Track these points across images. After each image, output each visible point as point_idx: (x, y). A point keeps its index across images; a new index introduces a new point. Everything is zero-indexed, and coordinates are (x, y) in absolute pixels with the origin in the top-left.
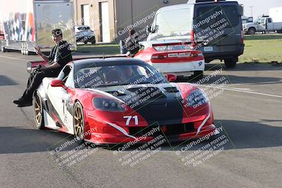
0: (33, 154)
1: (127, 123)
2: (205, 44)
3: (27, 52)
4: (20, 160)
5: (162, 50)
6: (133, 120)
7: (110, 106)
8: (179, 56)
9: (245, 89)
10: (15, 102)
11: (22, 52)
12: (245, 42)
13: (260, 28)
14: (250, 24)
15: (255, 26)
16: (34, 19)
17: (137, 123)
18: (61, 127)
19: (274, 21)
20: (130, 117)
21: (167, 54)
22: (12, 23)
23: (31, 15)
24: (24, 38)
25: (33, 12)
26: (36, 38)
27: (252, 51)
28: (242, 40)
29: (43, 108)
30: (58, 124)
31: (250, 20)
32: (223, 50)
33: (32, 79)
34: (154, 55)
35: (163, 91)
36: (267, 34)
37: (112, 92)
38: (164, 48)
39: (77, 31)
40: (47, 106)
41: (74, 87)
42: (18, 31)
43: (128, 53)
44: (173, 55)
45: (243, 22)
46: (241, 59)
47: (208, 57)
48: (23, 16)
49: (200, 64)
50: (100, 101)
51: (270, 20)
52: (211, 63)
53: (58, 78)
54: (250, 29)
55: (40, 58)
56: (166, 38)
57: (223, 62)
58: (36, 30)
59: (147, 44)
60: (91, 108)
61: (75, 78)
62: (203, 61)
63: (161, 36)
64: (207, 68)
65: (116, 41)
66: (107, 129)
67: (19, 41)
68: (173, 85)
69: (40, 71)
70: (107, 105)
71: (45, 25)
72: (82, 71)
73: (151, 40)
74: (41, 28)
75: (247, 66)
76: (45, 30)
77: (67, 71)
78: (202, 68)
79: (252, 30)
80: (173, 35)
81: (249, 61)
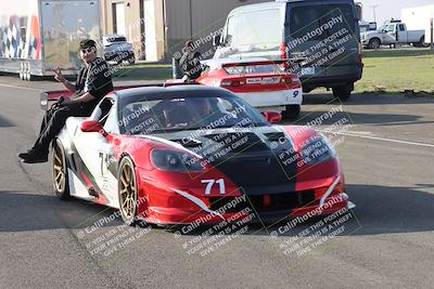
0: (38, 232)
1: (208, 191)
2: (303, 63)
3: (29, 77)
4: (17, 242)
5: (236, 72)
6: (216, 186)
7: (178, 163)
8: (264, 82)
9: (364, 133)
10: (22, 156)
11: (21, 75)
12: (364, 60)
13: (387, 40)
14: (372, 34)
15: (380, 36)
16: (39, 25)
17: (223, 191)
18: (97, 196)
19: (409, 28)
20: (212, 182)
21: (244, 79)
22: (6, 31)
23: (34, 18)
24: (25, 55)
25: (37, 14)
26: (43, 54)
27: (376, 74)
28: (360, 57)
29: (68, 165)
30: (92, 192)
31: (372, 26)
32: (330, 72)
33: (48, 119)
34: (224, 80)
35: (263, 139)
36: (399, 49)
37: (180, 141)
38: (241, 69)
39: (106, 43)
40: (74, 163)
41: (118, 132)
42: (15, 43)
43: (185, 77)
44: (254, 81)
45: (361, 29)
46: (359, 87)
47: (308, 84)
48: (23, 21)
49: (295, 94)
50: (162, 155)
51: (402, 27)
52: (312, 92)
53: (92, 118)
54: (372, 40)
55: (61, 87)
56: (243, 55)
57: (331, 92)
58: (43, 42)
59: (214, 64)
60: (148, 167)
61: (120, 118)
62: (300, 90)
63: (236, 52)
64: (306, 101)
65: (166, 59)
66: (175, 201)
67: (17, 59)
68: (278, 128)
69: (61, 106)
70: (173, 162)
71: (57, 35)
72: (130, 106)
73: (221, 57)
74: (50, 39)
75: (368, 97)
76: (56, 42)
77: (106, 107)
78: (298, 100)
79: (375, 42)
80: (253, 50)
81: (371, 89)
